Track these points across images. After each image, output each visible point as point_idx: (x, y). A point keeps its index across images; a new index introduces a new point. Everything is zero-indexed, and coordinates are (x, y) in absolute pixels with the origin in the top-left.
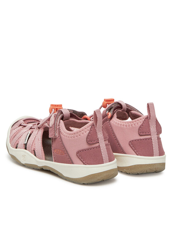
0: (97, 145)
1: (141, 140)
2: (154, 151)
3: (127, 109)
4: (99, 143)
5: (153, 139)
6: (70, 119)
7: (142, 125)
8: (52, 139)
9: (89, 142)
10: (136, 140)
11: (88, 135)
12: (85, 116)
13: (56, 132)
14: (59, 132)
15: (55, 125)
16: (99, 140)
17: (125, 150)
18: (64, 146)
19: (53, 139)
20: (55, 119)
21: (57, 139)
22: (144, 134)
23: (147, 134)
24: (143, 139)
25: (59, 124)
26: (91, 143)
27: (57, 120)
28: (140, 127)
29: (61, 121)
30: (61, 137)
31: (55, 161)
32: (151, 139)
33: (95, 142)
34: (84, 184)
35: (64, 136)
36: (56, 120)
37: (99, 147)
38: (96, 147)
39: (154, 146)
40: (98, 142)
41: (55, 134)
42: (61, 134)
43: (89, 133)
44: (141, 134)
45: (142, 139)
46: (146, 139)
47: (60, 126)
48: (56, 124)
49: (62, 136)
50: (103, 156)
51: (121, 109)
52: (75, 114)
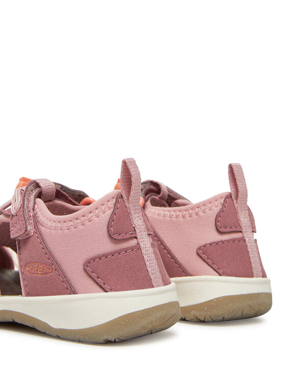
0: (133, 242)
1: (223, 242)
2: (253, 265)
3: (169, 196)
4: (136, 238)
5: (247, 239)
6: (56, 201)
7: (222, 211)
8: (19, 241)
9: (114, 236)
10: (213, 243)
11: (111, 220)
12: (86, 199)
13: (27, 223)
14: (36, 222)
15: (23, 207)
16: (138, 231)
17: (188, 268)
18: (50, 252)
19: (21, 243)
20: (24, 196)
21: (31, 238)
22: (228, 230)
23: (234, 229)
24: (228, 241)
25: (34, 206)
26: (119, 237)
27: (28, 199)
28: (218, 216)
29: (38, 200)
30: (41, 234)
31: (28, 295)
32: (245, 241)
33: (128, 236)
34: (108, 342)
35: (48, 230)
36: (26, 199)
37: (138, 247)
38: (132, 249)
39: (251, 256)
40: (134, 235)
41: (26, 227)
42: (40, 226)
43: (114, 213)
44: (222, 230)
45: (226, 241)
46: (234, 240)
47: (37, 210)
48: (28, 207)
49: (43, 229)
50: (150, 269)
51: (156, 194)
52: (65, 193)
